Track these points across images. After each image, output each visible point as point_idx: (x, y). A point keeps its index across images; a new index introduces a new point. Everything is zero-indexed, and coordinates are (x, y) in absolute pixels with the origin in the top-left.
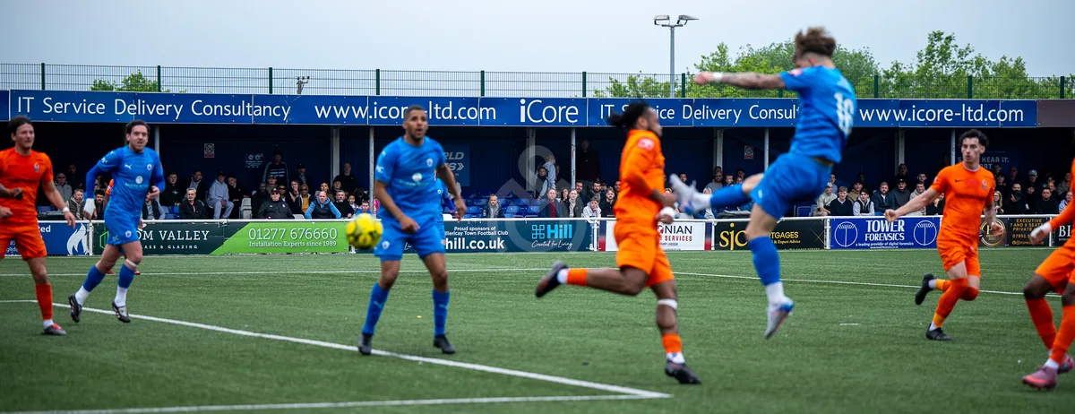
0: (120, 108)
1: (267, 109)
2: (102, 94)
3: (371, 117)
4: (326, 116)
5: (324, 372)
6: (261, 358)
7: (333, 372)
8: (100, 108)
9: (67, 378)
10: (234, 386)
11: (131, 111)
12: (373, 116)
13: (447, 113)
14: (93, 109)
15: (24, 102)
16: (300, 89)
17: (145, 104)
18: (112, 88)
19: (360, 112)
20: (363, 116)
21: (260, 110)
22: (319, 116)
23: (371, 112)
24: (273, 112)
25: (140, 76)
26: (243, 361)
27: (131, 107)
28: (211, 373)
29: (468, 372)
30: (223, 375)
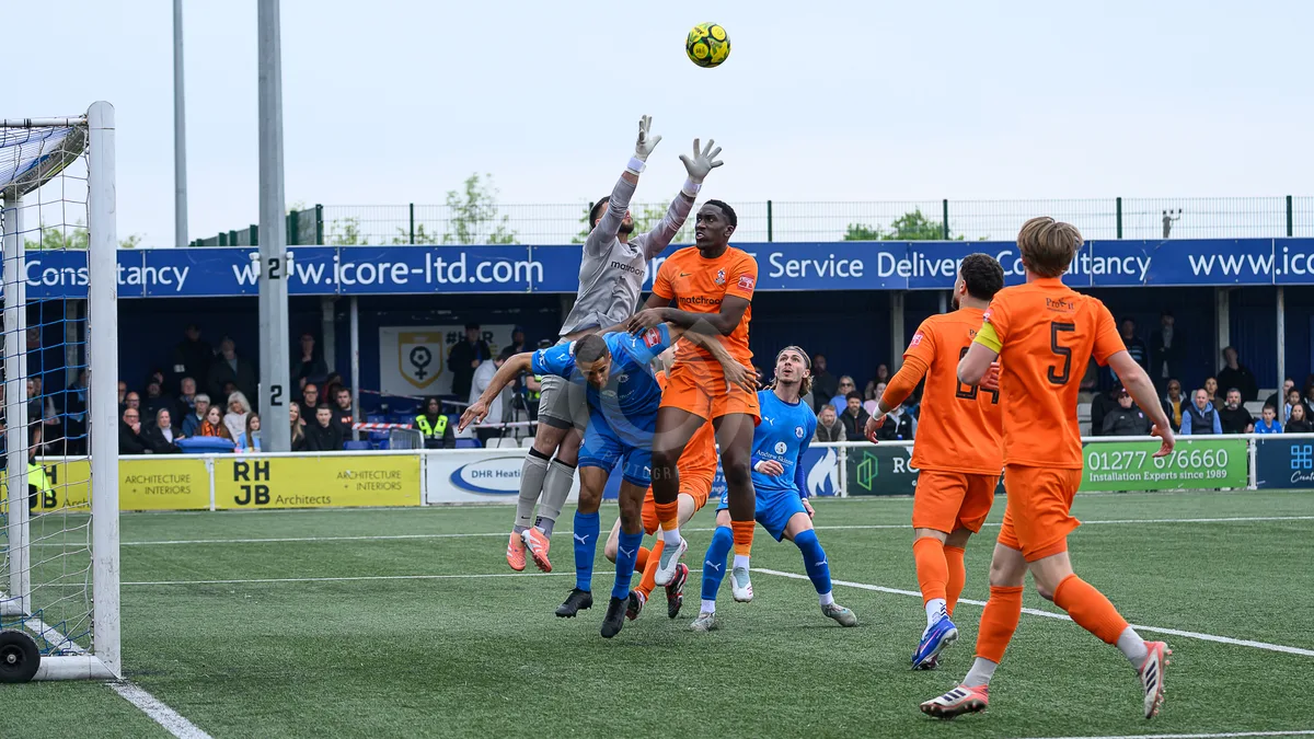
0: (887, 265)
1: (1114, 264)
2: (860, 245)
3: (1278, 272)
4: (1207, 271)
6: (1103, 660)
7: (1217, 683)
8: (856, 267)
9: (803, 691)
10: (1060, 705)
11: (903, 271)
12: (1282, 270)
14: (845, 268)
16: (1167, 229)
17: (924, 259)
18: (875, 235)
19: (1261, 265)
20: (1266, 271)
21: (1103, 265)
22: (1196, 271)
23: (1279, 263)
24: (1123, 266)
25: (918, 216)
26: (1073, 666)
27: (904, 265)
28: (1024, 683)
30: (1044, 688)
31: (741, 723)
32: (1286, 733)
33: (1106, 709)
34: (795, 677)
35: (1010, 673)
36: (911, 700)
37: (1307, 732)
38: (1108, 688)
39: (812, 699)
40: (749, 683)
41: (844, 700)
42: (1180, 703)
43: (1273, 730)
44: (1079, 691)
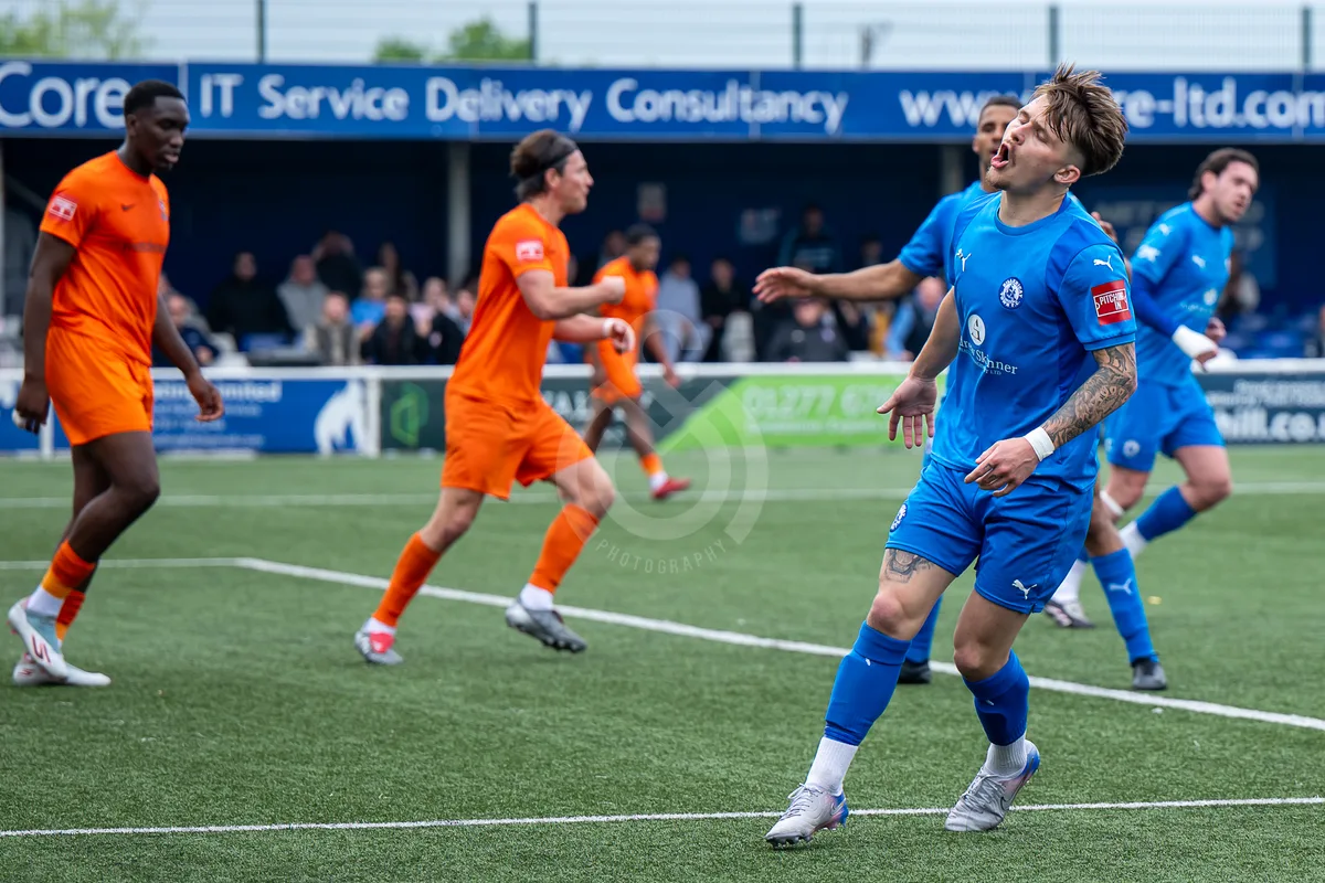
0: (442, 99)
1: (790, 107)
2: (397, 68)
4: (930, 118)
5: (928, 732)
6: (776, 698)
7: (949, 733)
8: (395, 103)
9: (321, 743)
10: (715, 766)
13: (1220, 109)
15: (216, 91)
16: (867, 55)
22: (914, 118)
24: (802, 108)
25: (487, 27)
26: (732, 707)
29: (1273, 734)
30: (689, 740)
31: (226, 791)
32: (1056, 807)
33: (783, 770)
34: (307, 722)
35: (636, 716)
36: (487, 758)
37: (1086, 806)
38: (786, 740)
39: (335, 755)
40: (237, 732)
41: (383, 757)
42: (894, 763)
43: (1034, 803)
44: (742, 744)
